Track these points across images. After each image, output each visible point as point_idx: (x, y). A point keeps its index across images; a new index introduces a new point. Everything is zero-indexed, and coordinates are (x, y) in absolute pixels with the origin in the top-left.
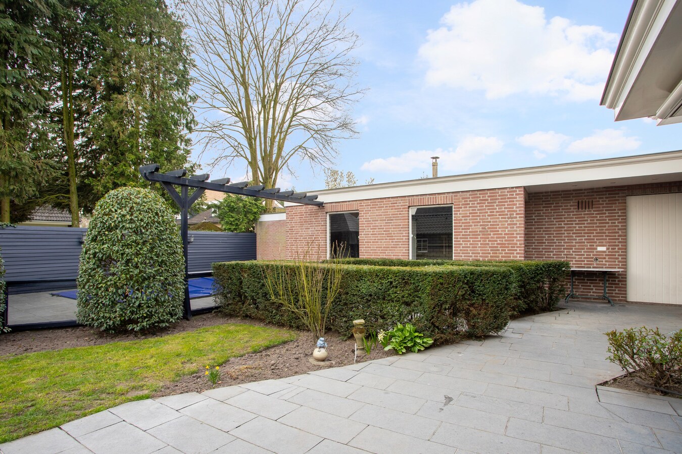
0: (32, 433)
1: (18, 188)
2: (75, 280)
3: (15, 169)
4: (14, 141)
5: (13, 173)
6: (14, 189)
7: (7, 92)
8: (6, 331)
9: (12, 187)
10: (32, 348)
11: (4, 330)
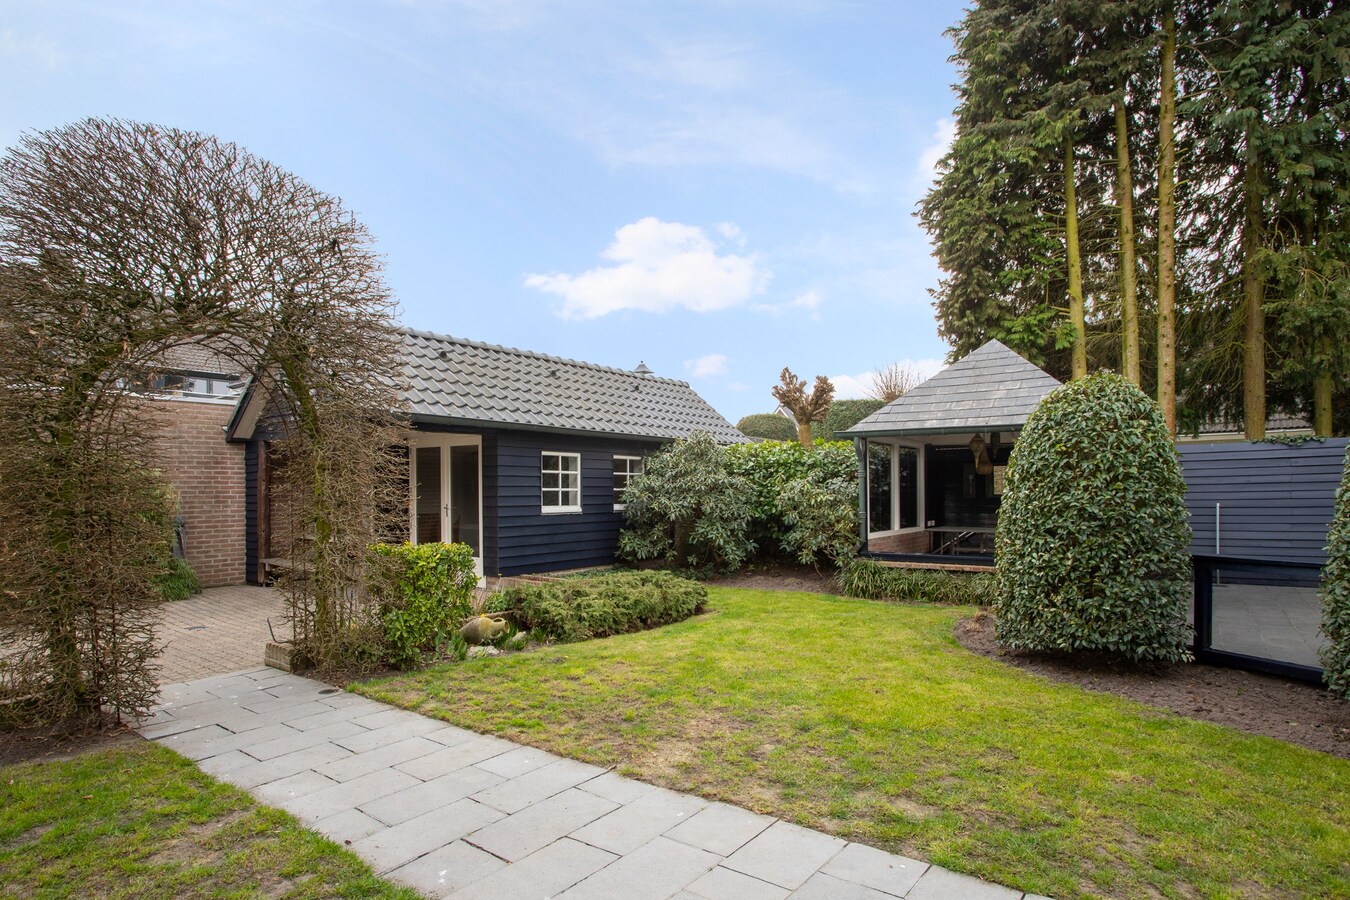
0: (983, 875)
1: (1329, 357)
2: (1318, 567)
3: (1321, 319)
4: (1324, 261)
5: (1319, 329)
6: (1322, 361)
7: (1300, 168)
8: (1186, 660)
9: (1316, 360)
10: (1210, 711)
11: (1183, 656)
